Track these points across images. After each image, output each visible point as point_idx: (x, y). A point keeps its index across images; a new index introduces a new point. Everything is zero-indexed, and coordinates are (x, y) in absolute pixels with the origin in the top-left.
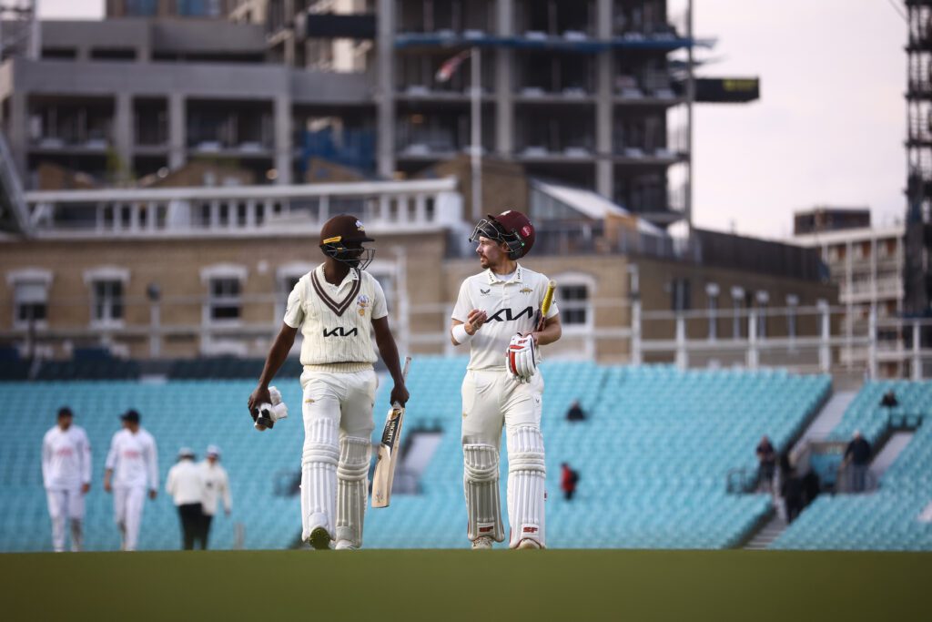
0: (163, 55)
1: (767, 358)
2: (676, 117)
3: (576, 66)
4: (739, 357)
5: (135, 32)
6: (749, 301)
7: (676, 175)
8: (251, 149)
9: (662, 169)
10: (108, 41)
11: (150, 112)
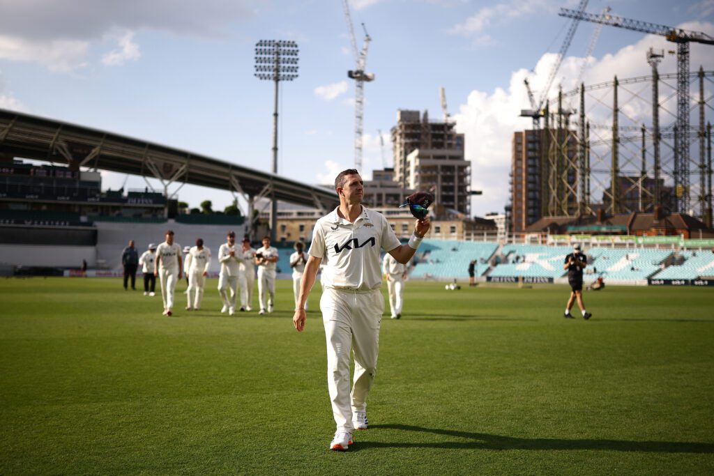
0: (382, 186)
1: (488, 239)
2: (468, 198)
3: (452, 189)
4: (482, 239)
5: (377, 183)
6: (483, 229)
7: (468, 207)
8: (396, 202)
9: (466, 206)
10: (373, 184)
11: (380, 196)
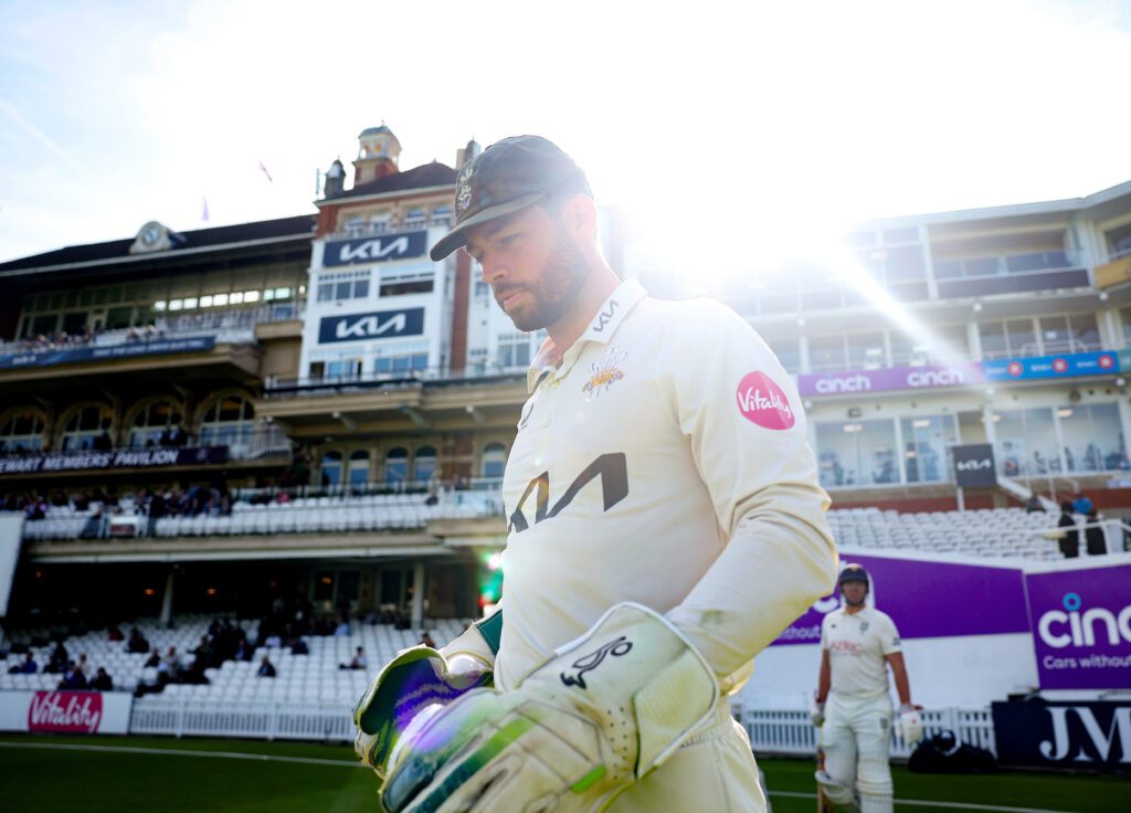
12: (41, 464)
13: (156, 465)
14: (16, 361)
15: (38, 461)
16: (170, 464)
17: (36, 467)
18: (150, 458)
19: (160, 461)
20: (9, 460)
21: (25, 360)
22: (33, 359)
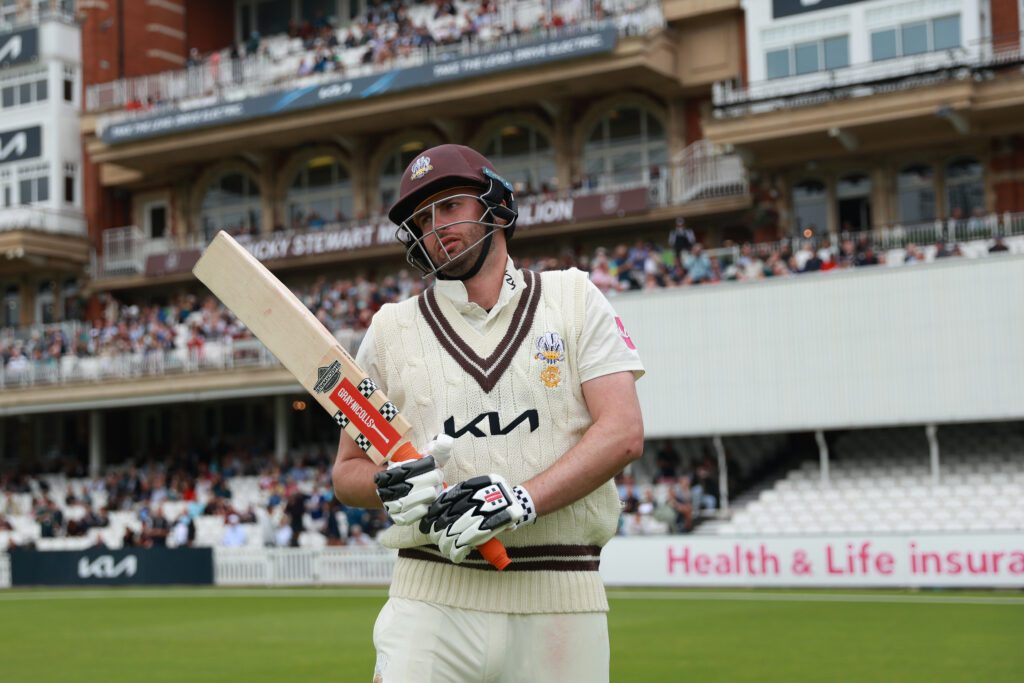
12: (375, 235)
13: (543, 224)
14: (324, 94)
15: (369, 231)
16: (564, 221)
17: (368, 240)
18: (533, 214)
19: (548, 218)
20: (330, 232)
21: (335, 91)
22: (347, 88)
